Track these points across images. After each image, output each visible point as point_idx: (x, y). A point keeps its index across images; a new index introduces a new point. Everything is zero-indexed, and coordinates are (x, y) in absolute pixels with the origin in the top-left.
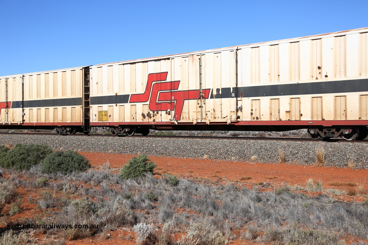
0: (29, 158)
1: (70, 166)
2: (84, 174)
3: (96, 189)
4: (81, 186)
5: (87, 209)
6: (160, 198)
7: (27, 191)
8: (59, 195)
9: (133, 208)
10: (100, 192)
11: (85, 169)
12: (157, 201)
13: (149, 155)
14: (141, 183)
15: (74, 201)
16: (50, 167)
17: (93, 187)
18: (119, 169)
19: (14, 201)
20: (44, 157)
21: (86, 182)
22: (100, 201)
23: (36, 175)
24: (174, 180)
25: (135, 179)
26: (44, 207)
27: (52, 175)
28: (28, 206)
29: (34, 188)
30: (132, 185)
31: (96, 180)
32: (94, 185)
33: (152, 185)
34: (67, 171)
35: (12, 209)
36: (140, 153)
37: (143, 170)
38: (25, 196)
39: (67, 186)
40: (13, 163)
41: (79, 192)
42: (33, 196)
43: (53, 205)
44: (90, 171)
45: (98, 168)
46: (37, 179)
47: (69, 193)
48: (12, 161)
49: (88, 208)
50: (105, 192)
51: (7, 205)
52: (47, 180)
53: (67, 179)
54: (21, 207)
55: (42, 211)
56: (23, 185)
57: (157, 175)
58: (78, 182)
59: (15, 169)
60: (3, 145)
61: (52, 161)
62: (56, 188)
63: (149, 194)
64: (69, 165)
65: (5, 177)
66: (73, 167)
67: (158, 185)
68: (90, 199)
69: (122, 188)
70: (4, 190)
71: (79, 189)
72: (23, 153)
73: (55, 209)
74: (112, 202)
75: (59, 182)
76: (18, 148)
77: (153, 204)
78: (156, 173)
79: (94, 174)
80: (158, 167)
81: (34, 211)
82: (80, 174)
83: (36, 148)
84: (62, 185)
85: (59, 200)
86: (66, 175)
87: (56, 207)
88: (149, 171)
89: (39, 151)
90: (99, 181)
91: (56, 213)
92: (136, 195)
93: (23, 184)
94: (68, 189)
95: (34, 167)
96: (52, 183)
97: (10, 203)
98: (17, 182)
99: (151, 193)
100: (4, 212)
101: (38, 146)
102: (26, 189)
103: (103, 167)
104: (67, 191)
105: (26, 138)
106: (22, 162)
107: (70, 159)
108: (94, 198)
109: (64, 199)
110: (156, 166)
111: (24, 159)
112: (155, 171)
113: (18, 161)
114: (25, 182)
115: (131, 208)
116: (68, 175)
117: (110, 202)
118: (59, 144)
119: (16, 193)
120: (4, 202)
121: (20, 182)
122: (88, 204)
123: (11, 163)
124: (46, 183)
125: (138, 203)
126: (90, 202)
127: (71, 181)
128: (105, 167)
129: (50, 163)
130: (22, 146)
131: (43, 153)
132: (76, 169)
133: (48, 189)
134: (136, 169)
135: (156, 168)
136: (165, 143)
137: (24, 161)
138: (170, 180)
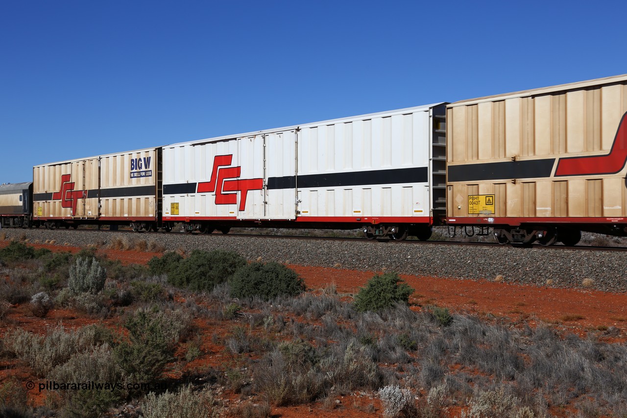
0: (211, 273)
1: (273, 287)
2: (294, 300)
3: (316, 325)
4: (291, 320)
5: (302, 358)
6: (420, 346)
7: (209, 324)
8: (258, 334)
9: (377, 360)
10: (321, 331)
11: (296, 292)
12: (416, 350)
13: (400, 273)
14: (387, 319)
15: (282, 344)
16: (242, 288)
17: (310, 323)
18: (351, 295)
19: (191, 339)
20: (234, 272)
21: (299, 314)
22: (322, 346)
23: (222, 299)
24: (445, 315)
25: (379, 312)
26: (235, 352)
27: (246, 301)
28: (211, 349)
29: (219, 320)
30: (374, 322)
31: (315, 311)
32: (312, 320)
33: (406, 322)
34: (269, 295)
35: (190, 351)
36: (385, 268)
37: (392, 298)
38: (206, 331)
39: (269, 319)
40: (188, 280)
41: (288, 330)
42: (218, 333)
43: (249, 349)
44: (305, 296)
46: (224, 307)
47: (272, 330)
48: (186, 276)
49: (304, 355)
50: (329, 332)
51: (181, 344)
52: (238, 307)
53: (269, 308)
54: (202, 349)
55: (233, 357)
56: (203, 315)
57: (415, 306)
58: (286, 313)
59: (191, 289)
60: (173, 251)
61: (245, 278)
62: (253, 322)
63: (402, 338)
64: (271, 286)
65: (177, 302)
66: (277, 288)
67: (417, 322)
68: (306, 342)
69: (356, 326)
70: (176, 321)
71: (288, 325)
72: (203, 265)
73: (252, 355)
74: (341, 349)
75: (256, 313)
76: (195, 256)
77: (409, 355)
78: (413, 304)
79: (311, 302)
80: (416, 294)
81: (220, 356)
82: (289, 301)
83: (222, 258)
84: (262, 317)
85: (258, 341)
86: (267, 301)
87: (254, 353)
88: (401, 299)
89: (227, 262)
90: (319, 313)
91: (254, 362)
92: (380, 339)
93: (203, 313)
94: (272, 324)
95: (218, 287)
96: (247, 314)
97: (186, 342)
98: (194, 309)
99: (406, 336)
100: (178, 354)
101: (225, 254)
102: (208, 321)
103: (325, 290)
104: (271, 327)
105: (207, 240)
106: (201, 278)
107: (274, 275)
108: (312, 341)
109: (265, 339)
110: (414, 291)
111: (203, 274)
112: (412, 299)
113: (195, 277)
114: (206, 311)
115: (373, 360)
116: (270, 301)
117: (339, 349)
118: (256, 251)
119: (193, 327)
120: (177, 339)
121: (199, 310)
122: (304, 349)
123: (185, 279)
124: (238, 312)
125: (384, 352)
126: (307, 347)
127: (276, 311)
128: (328, 291)
129: (243, 281)
130: (201, 253)
131: (232, 264)
132: (283, 291)
133: (240, 322)
134: (380, 296)
135: (413, 295)
136: (428, 252)
137: (203, 278)
138: (437, 317)
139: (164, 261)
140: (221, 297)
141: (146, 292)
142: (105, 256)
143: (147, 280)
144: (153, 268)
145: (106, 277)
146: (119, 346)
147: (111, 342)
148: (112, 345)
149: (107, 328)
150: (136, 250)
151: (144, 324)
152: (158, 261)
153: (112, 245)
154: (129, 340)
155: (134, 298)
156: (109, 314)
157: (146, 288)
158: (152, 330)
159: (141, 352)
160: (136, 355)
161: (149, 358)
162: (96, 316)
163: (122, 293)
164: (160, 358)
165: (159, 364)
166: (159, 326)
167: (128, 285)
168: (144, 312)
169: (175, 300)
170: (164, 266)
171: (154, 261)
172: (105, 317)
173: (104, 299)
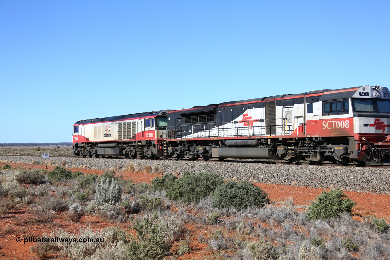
0: (198, 189)
1: (245, 200)
2: (261, 210)
3: (277, 229)
4: (257, 225)
5: (265, 255)
6: (361, 248)
7: (196, 227)
8: (232, 235)
9: (325, 258)
10: (281, 234)
11: (262, 204)
12: (358, 251)
13: (345, 190)
14: (334, 226)
15: (250, 244)
16: (221, 201)
17: (273, 228)
18: (305, 207)
19: (183, 239)
20: (215, 188)
21: (264, 221)
22: (281, 246)
23: (206, 209)
24: (382, 224)
25: (327, 220)
26: (215, 249)
27: (224, 210)
28: (197, 246)
29: (204, 224)
30: (323, 228)
31: (276, 219)
32: (274, 225)
33: (349, 229)
34: (241, 206)
35: (181, 248)
36: (333, 186)
37: (337, 209)
38: (194, 233)
39: (241, 225)
40: (181, 195)
41: (256, 233)
42: (203, 234)
43: (225, 247)
44: (269, 207)
45: (278, 204)
46: (208, 215)
47: (243, 232)
48: (179, 192)
49: (267, 253)
50: (287, 235)
51: (175, 242)
52: (218, 215)
53: (241, 216)
54: (191, 246)
55: (214, 253)
56: (192, 221)
57: (357, 216)
58: (254, 220)
59: (183, 201)
60: (170, 173)
61: (223, 193)
62: (229, 226)
63: (346, 241)
64: (243, 199)
65: (173, 211)
66: (248, 201)
67: (359, 229)
68: (269, 242)
69: (309, 231)
70: (172, 225)
71: (256, 229)
72: (192, 183)
73: (228, 252)
74: (296, 248)
75: (232, 219)
76: (186, 177)
77: (352, 255)
78: (355, 214)
79: (273, 212)
80: (358, 207)
81: (204, 251)
82: (257, 211)
83: (206, 178)
84: (236, 223)
85: (233, 241)
86: (240, 211)
87: (229, 250)
88: (345, 210)
89: (209, 181)
90: (280, 220)
91: (230, 257)
92: (328, 241)
93: (192, 219)
94: (243, 228)
95: (203, 199)
96: (225, 220)
97: (179, 241)
98: (185, 216)
99: (349, 240)
100: (173, 250)
101: (207, 175)
102: (195, 225)
103: (284, 203)
104: (242, 230)
105: (195, 165)
106: (190, 193)
107: (245, 191)
108: (274, 242)
109: (238, 240)
110: (356, 204)
111: (192, 190)
112: (354, 210)
113: (186, 192)
114: (194, 217)
115: (322, 258)
116: (242, 211)
117: (295, 248)
118: (231, 173)
119: (184, 229)
120: (172, 238)
121: (189, 217)
122: (267, 248)
123: (178, 194)
124: (218, 219)
125: (331, 252)
126: (269, 246)
127: (246, 218)
128: (287, 203)
129: (221, 195)
130: (190, 174)
131: (213, 183)
132: (251, 203)
133: (219, 226)
134: (328, 208)
135: (356, 207)
136: (368, 174)
137: (192, 193)
138: (376, 225)
139: (164, 180)
140: (206, 208)
141: (150, 203)
142: (122, 177)
143: (151, 194)
144: (155, 186)
145: (122, 192)
146: (130, 243)
147: (124, 240)
148: (125, 242)
149: (122, 230)
150: (143, 172)
151: (148, 226)
152: (159, 180)
153: (126, 168)
154: (137, 238)
155: (141, 208)
156: (124, 219)
157: (150, 201)
158: (153, 231)
159: (146, 248)
160: (142, 250)
161: (151, 252)
162: (114, 221)
163: (133, 204)
164: (160, 252)
165: (159, 257)
166: (159, 228)
167: (137, 198)
168: (148, 217)
169: (171, 209)
170: (163, 184)
171: (156, 180)
172: (121, 222)
173: (120, 209)
